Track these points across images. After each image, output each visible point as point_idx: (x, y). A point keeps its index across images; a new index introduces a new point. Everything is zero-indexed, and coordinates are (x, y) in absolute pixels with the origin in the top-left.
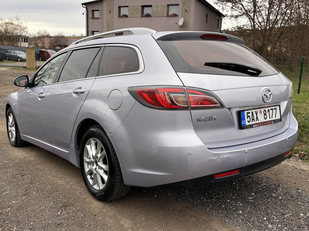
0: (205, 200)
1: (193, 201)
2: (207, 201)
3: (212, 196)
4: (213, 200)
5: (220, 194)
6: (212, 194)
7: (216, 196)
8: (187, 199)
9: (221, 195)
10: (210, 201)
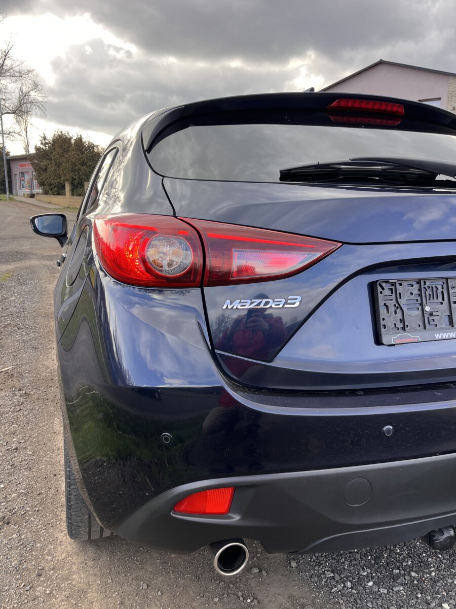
0: (371, 584)
1: (333, 578)
2: (377, 590)
3: (397, 571)
4: (395, 589)
5: (428, 565)
6: (402, 564)
7: (413, 574)
8: (317, 568)
9: (430, 573)
10: (385, 591)
